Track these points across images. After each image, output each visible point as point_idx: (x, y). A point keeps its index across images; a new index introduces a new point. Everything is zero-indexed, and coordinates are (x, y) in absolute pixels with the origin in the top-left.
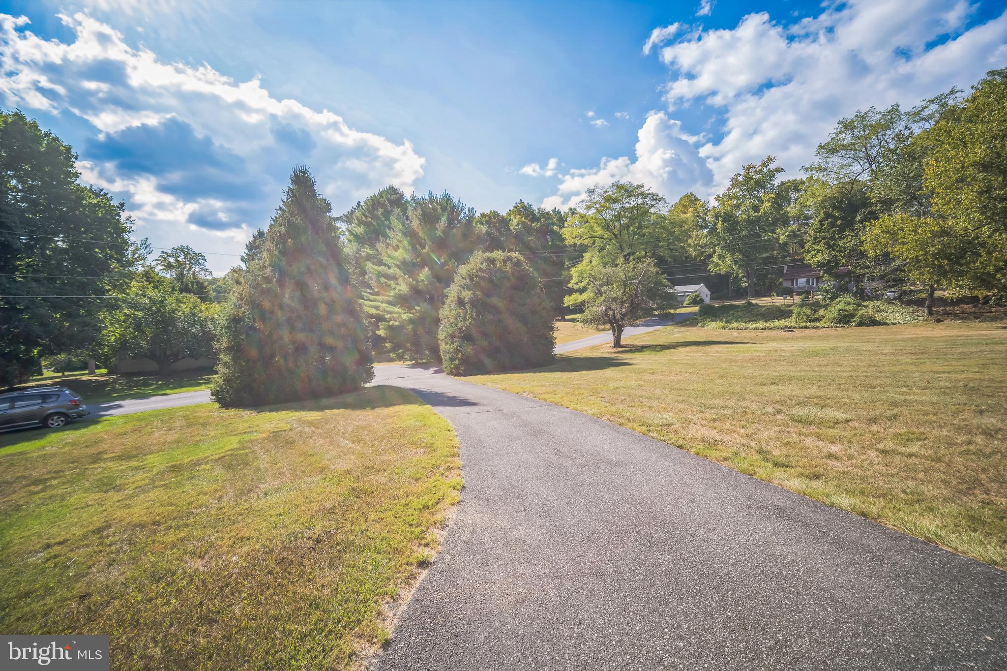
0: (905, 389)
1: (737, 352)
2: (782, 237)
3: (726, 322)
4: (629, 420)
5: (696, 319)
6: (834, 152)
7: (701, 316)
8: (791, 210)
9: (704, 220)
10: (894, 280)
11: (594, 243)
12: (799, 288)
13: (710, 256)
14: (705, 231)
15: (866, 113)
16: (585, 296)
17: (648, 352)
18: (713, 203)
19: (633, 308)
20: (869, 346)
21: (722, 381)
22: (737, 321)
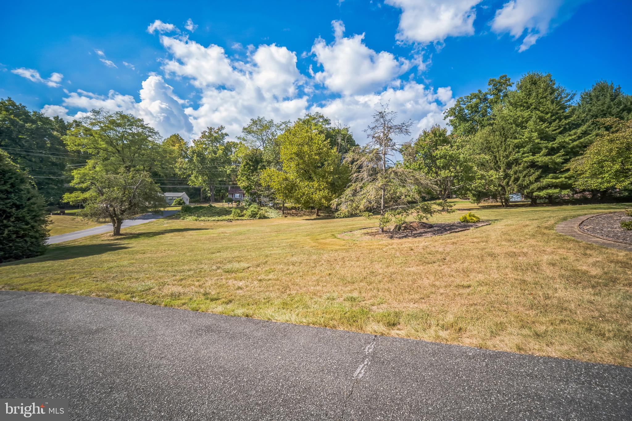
0: (271, 249)
1: (202, 234)
2: (228, 171)
3: (198, 217)
4: (117, 292)
5: (179, 215)
6: (249, 133)
7: (182, 212)
8: (233, 157)
9: (186, 153)
10: (272, 198)
11: (98, 153)
12: (236, 199)
13: (189, 176)
14: (187, 160)
15: (262, 119)
16: (87, 195)
17: (143, 238)
18: (192, 144)
19: (132, 206)
20: (262, 229)
21: (190, 253)
22: (204, 216)
